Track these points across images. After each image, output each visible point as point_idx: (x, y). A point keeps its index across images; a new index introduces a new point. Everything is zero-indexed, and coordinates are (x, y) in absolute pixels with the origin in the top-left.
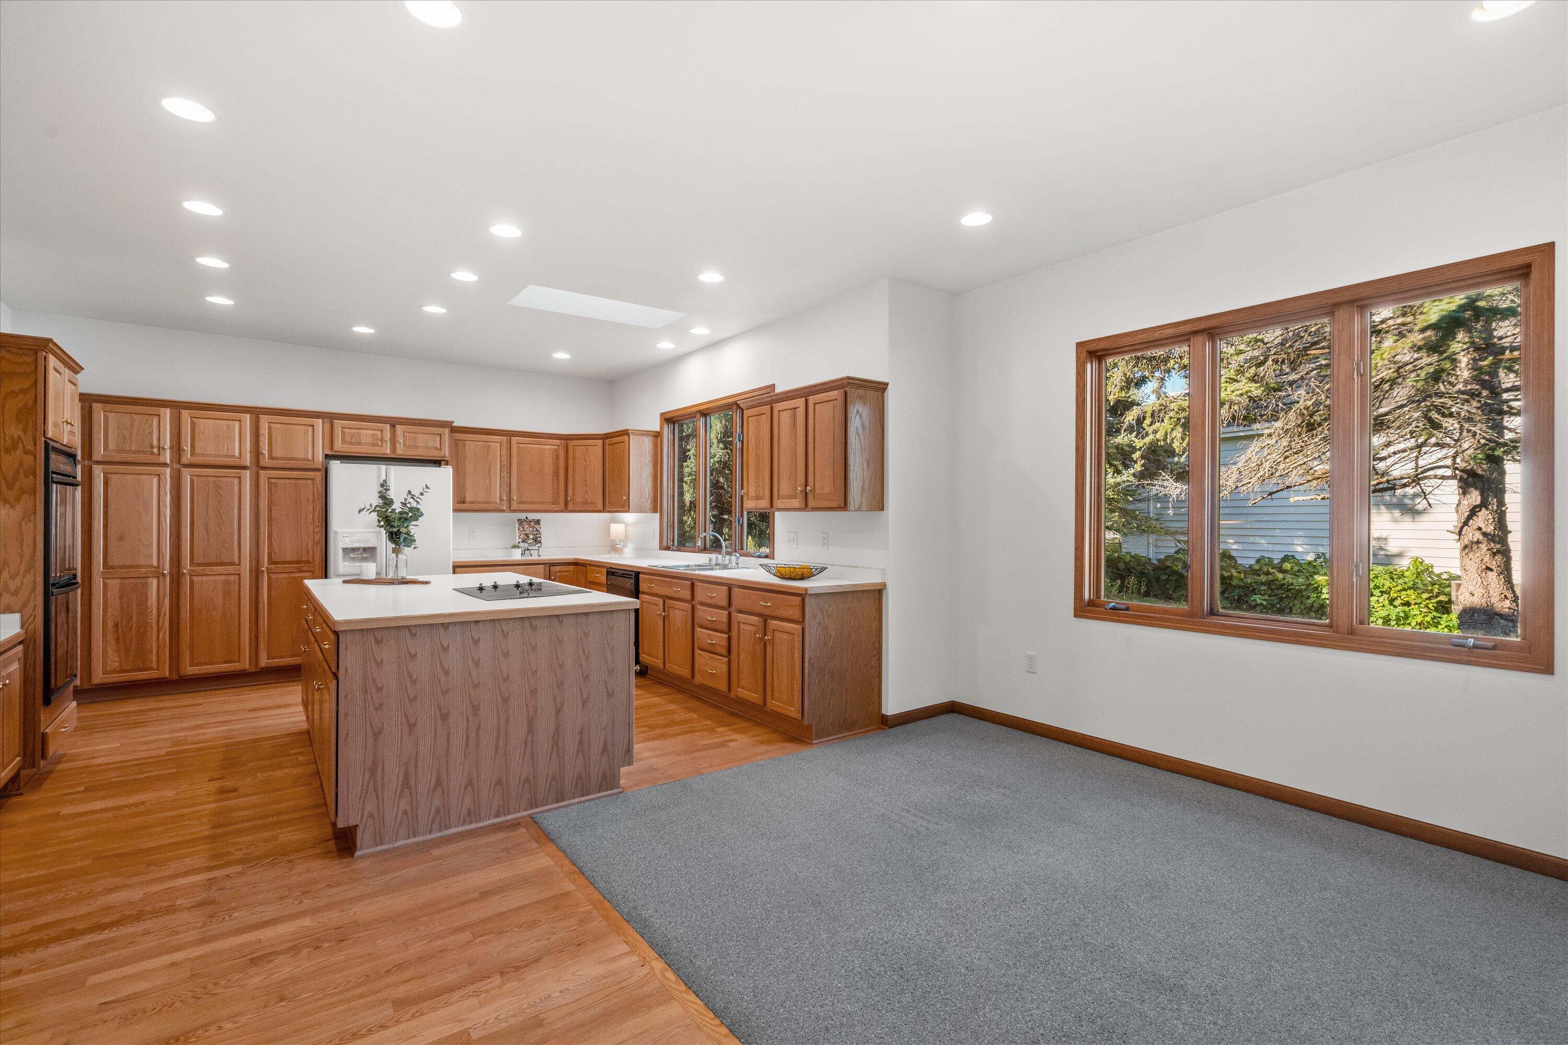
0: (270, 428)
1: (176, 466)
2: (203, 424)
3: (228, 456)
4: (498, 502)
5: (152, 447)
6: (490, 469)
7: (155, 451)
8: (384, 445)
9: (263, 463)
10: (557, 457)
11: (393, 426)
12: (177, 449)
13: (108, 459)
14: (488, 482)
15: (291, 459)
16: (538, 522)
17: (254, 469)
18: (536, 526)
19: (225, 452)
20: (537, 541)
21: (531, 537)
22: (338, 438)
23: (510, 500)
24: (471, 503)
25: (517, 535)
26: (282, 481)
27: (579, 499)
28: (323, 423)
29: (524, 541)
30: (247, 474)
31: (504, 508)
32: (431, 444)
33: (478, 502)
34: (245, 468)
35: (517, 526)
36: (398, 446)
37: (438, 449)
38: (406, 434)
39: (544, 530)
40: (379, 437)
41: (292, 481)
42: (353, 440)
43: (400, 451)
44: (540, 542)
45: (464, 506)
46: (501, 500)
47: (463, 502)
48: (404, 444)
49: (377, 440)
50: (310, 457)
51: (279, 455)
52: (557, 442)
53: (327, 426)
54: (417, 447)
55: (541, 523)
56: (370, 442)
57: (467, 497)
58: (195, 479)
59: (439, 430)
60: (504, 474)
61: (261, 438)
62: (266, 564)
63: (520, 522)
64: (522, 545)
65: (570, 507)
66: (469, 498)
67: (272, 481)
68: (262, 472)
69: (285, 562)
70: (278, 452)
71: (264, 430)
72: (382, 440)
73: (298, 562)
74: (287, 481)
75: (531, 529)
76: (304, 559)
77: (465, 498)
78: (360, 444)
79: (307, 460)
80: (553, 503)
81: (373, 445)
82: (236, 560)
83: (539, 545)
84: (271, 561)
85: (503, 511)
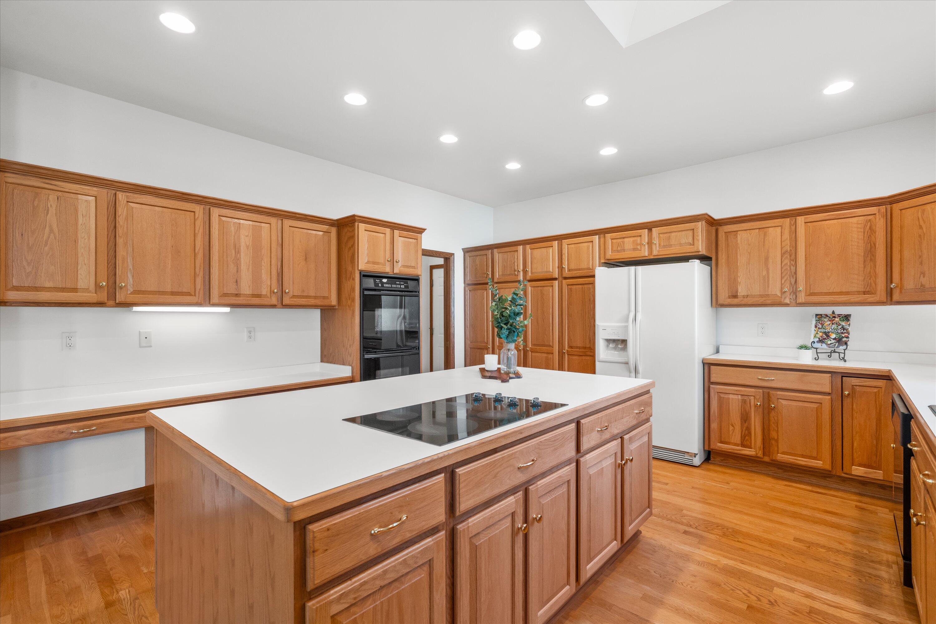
0: (568, 248)
1: (526, 283)
2: (537, 253)
3: (547, 272)
4: (779, 294)
5: (515, 271)
6: (767, 259)
7: (516, 273)
8: (643, 248)
9: (564, 275)
10: (872, 230)
11: (650, 230)
12: (525, 272)
13: (499, 281)
14: (765, 273)
15: (579, 270)
16: (847, 318)
17: (560, 279)
18: (843, 323)
19: (546, 270)
20: (841, 341)
21: (833, 336)
22: (609, 248)
23: (795, 292)
24: (744, 297)
25: (813, 333)
26: (574, 287)
27: (909, 284)
28: (599, 238)
29: (821, 341)
30: (556, 283)
31: (787, 301)
32: (683, 241)
33: (753, 296)
34: (555, 279)
35: (814, 322)
36: (654, 247)
37: (690, 244)
38: (661, 235)
39: (854, 328)
40: (639, 242)
41: (580, 286)
42: (619, 249)
43: (656, 252)
44: (846, 343)
45: (735, 301)
46: (783, 293)
47: (735, 296)
48: (659, 245)
49: (637, 244)
50: (591, 267)
51: (573, 268)
52: (873, 210)
53: (602, 240)
54: (670, 246)
55: (852, 319)
56: (632, 247)
57: (740, 290)
58: (533, 289)
59: (691, 225)
60: (787, 261)
61: (563, 257)
62: (566, 348)
63: (819, 317)
64: (817, 345)
65: (896, 297)
66: (742, 291)
67: (570, 287)
68: (564, 281)
69: (577, 347)
70: (572, 267)
71: (565, 251)
72: (641, 244)
73: (585, 348)
74: (577, 286)
75: (834, 326)
76: (588, 346)
77: (737, 292)
78: (624, 250)
79: (589, 269)
80: (864, 293)
81: (635, 249)
82: (551, 344)
83: (844, 347)
84: (570, 347)
85: (787, 305)
